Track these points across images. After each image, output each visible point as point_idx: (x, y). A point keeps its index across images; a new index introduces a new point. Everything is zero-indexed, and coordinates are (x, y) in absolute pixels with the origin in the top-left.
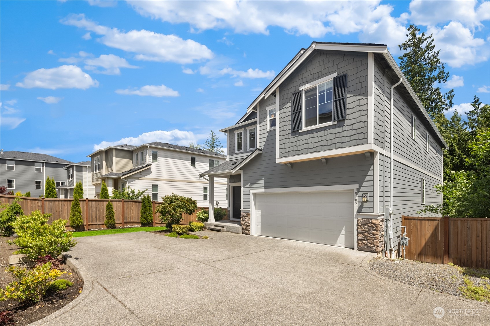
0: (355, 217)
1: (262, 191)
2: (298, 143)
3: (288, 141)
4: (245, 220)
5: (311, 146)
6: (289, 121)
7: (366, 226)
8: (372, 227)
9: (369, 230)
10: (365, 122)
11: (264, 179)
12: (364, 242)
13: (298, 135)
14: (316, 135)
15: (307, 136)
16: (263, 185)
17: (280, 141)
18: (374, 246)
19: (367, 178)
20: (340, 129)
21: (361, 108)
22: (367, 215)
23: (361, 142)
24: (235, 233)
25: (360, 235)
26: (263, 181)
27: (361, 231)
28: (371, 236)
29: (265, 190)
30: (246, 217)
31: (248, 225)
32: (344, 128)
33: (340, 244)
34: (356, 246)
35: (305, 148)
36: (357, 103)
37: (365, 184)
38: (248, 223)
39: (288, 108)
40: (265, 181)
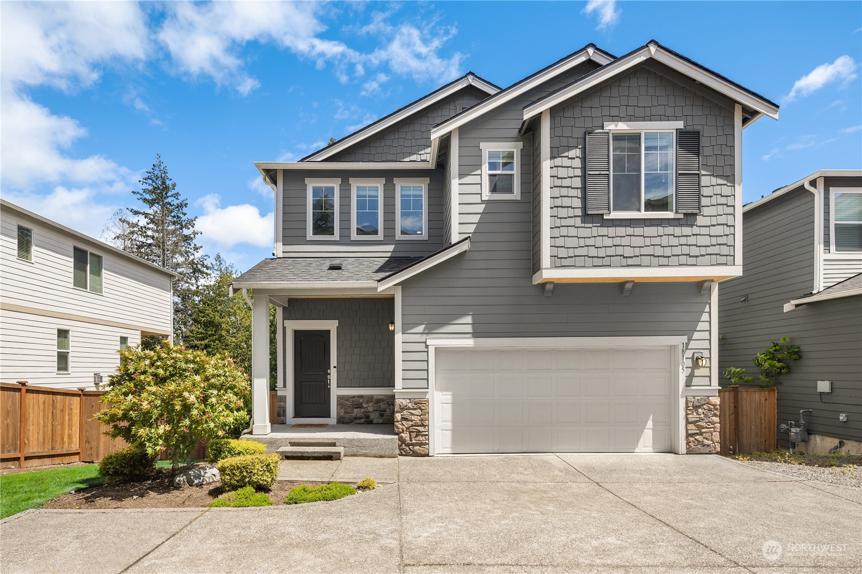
0: (681, 395)
1: (469, 342)
2: (599, 242)
3: (572, 231)
4: (413, 417)
5: (628, 252)
6: (577, 188)
7: (700, 410)
8: (710, 410)
9: (706, 415)
10: (730, 226)
11: (471, 313)
12: (697, 437)
13: (599, 225)
14: (638, 231)
15: (621, 231)
16: (469, 329)
17: (553, 228)
18: (713, 443)
19: (701, 326)
20: (687, 230)
21: (723, 200)
22: (701, 390)
23: (723, 260)
24: (381, 457)
25: (691, 426)
26: (469, 319)
27: (694, 419)
28: (709, 425)
29: (475, 342)
30: (415, 409)
31: (423, 430)
32: (696, 230)
33: (644, 447)
34: (682, 447)
35: (616, 256)
36: (717, 190)
37: (696, 335)
38: (423, 425)
39: (574, 158)
40: (473, 319)
